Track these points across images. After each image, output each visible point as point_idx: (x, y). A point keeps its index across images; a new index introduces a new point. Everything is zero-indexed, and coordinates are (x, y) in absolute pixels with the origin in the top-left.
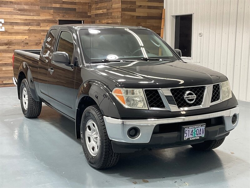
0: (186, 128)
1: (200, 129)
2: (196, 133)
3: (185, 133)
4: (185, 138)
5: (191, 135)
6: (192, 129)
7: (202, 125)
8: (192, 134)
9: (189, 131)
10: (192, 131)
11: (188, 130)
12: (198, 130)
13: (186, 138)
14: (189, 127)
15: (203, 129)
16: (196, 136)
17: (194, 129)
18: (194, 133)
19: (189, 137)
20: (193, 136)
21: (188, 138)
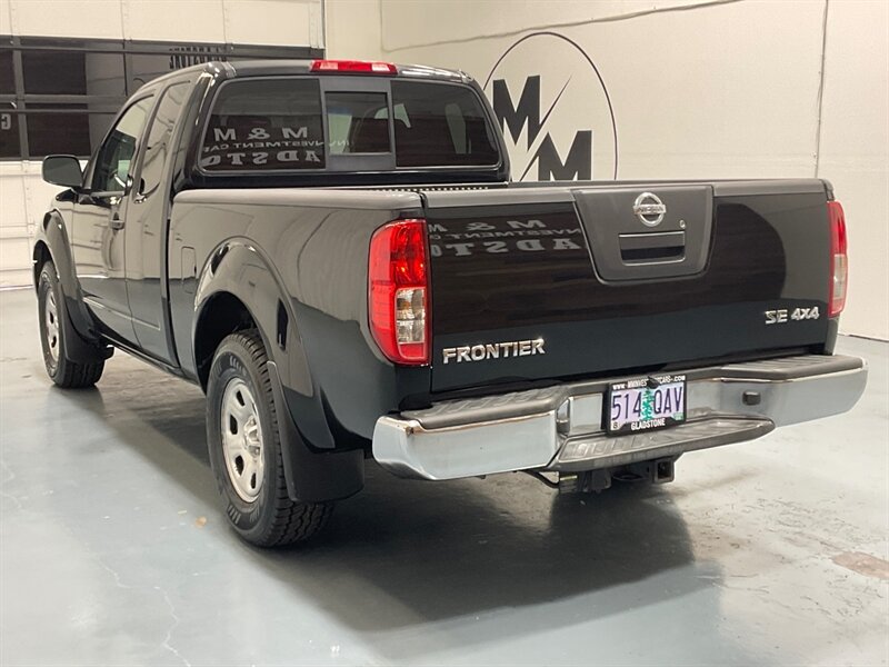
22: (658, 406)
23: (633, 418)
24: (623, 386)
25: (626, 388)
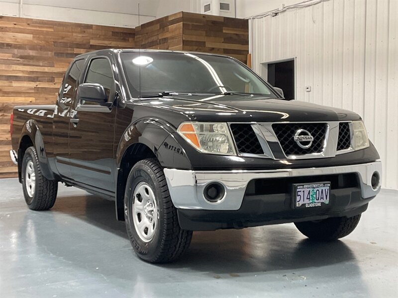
0: (298, 187)
1: (322, 190)
2: (315, 196)
3: (298, 196)
4: (297, 203)
5: (307, 199)
6: (309, 189)
7: (324, 184)
8: (309, 198)
9: (304, 191)
10: (309, 193)
11: (302, 190)
12: (318, 192)
13: (299, 204)
14: (303, 186)
15: (327, 190)
16: (316, 201)
17: (311, 189)
18: (311, 195)
19: (304, 203)
20: (311, 201)
21: (303, 205)
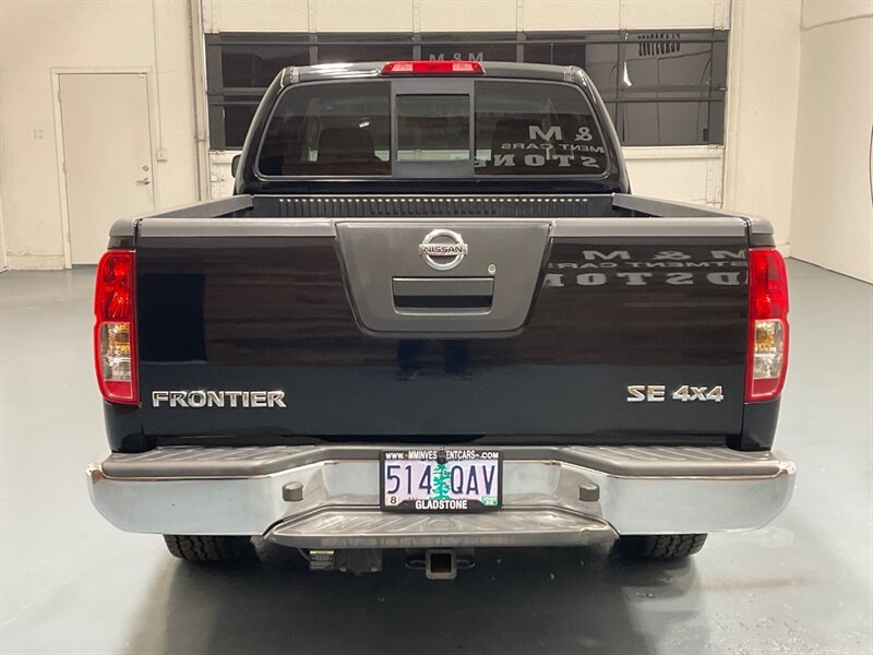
22: (457, 485)
23: (419, 495)
24: (401, 456)
25: (406, 458)
